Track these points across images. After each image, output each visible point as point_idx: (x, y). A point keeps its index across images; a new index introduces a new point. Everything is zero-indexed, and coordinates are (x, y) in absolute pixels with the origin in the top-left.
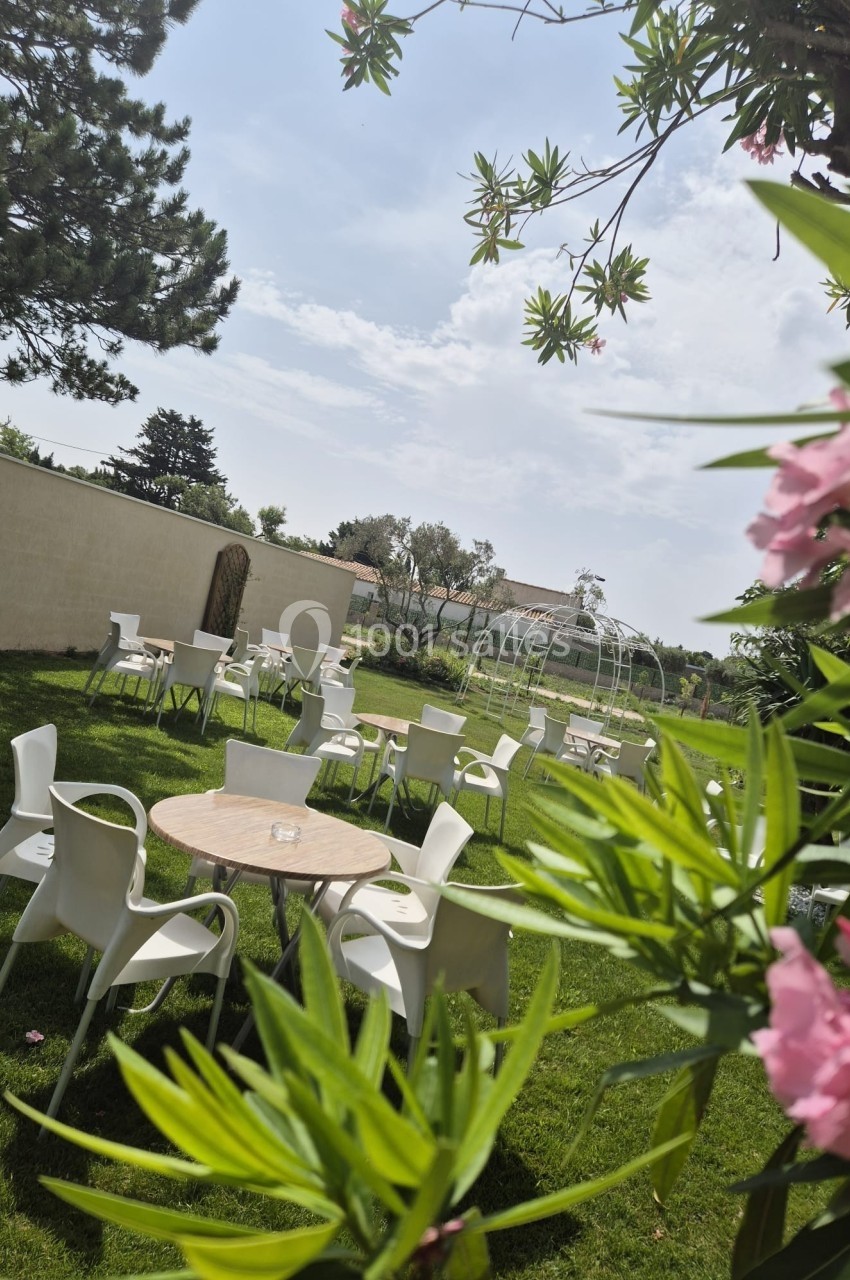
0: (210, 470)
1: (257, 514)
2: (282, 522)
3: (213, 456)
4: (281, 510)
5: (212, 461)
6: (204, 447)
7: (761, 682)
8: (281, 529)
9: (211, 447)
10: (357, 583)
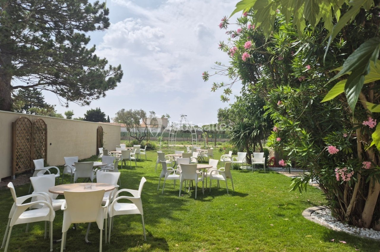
0: (44, 103)
1: (64, 114)
2: (73, 115)
3: (44, 98)
4: (72, 111)
5: (44, 100)
6: (40, 96)
7: (234, 131)
8: (73, 117)
9: (42, 96)
10: (121, 128)
